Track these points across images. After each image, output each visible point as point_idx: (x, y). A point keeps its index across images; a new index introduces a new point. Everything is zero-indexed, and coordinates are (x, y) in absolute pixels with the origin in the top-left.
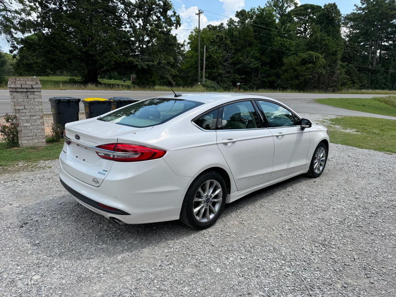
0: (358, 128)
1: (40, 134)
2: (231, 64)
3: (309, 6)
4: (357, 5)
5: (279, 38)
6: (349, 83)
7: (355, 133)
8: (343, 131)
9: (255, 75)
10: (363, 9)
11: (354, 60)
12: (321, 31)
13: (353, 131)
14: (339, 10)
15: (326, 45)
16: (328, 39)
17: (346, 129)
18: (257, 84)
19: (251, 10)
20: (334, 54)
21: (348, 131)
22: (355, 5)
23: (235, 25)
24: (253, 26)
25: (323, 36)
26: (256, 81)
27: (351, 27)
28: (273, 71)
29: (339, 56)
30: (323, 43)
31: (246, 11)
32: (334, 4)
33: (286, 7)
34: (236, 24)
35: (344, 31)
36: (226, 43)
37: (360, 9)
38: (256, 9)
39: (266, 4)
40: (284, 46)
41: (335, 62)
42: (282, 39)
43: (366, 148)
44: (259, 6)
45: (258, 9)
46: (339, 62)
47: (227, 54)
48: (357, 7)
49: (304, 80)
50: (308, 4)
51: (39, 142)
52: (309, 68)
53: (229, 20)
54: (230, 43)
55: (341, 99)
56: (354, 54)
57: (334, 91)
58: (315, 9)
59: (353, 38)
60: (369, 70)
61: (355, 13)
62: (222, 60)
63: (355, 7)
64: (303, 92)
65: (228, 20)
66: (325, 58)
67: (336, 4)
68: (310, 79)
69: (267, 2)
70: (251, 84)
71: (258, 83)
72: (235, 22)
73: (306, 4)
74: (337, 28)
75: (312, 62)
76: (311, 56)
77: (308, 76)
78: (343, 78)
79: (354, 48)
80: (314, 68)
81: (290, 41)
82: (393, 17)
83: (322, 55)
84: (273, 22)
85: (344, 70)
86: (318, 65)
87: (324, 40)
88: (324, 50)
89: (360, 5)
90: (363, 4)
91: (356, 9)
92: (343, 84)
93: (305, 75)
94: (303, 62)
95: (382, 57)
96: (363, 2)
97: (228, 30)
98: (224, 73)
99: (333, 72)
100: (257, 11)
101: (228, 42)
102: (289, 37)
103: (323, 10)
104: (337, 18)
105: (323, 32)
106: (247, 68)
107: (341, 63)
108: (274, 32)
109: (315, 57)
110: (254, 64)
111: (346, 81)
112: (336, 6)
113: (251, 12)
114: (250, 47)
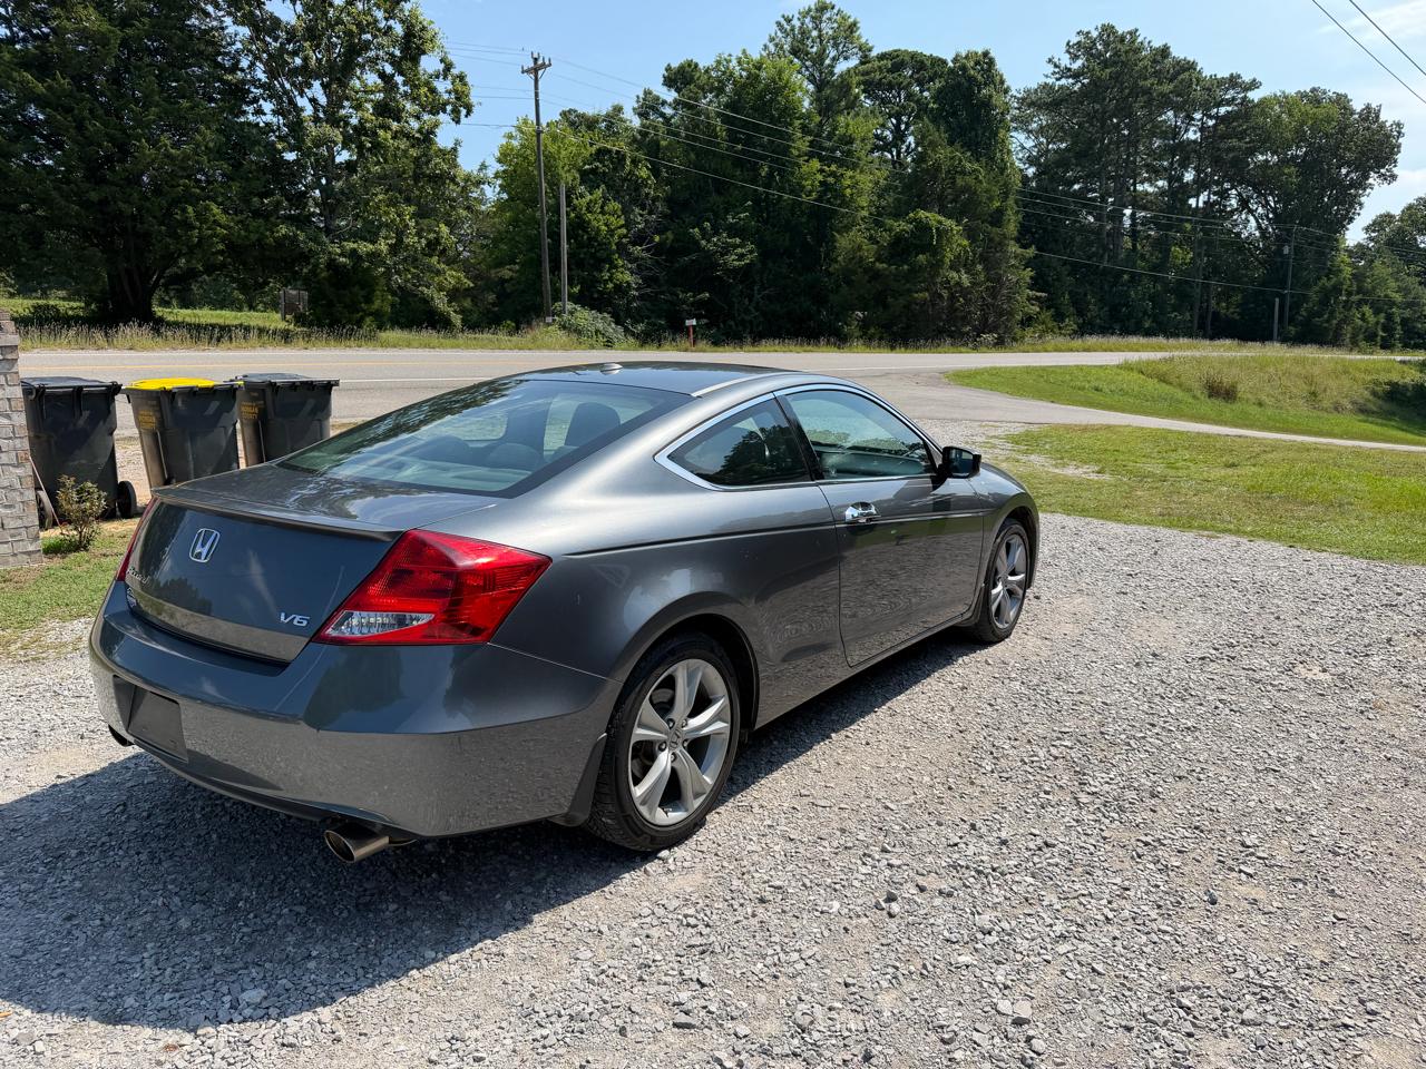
0: (1100, 461)
1: (19, 523)
2: (657, 251)
3: (907, 58)
4: (1056, 60)
5: (815, 164)
6: (1047, 315)
7: (1094, 477)
8: (1056, 471)
9: (741, 291)
10: (1076, 75)
11: (1056, 241)
12: (951, 143)
13: (1086, 473)
14: (1002, 76)
15: (967, 189)
16: (975, 170)
17: (1064, 465)
18: (751, 322)
19: (719, 62)
20: (997, 218)
21: (1070, 471)
22: (1050, 61)
23: (662, 115)
24: (726, 120)
25: (960, 160)
26: (747, 311)
27: (1041, 130)
28: (802, 279)
29: (1012, 228)
30: (960, 181)
31: (701, 66)
32: (986, 54)
33: (834, 59)
34: (668, 111)
35: (1020, 144)
36: (638, 177)
37: (1066, 73)
38: (734, 63)
39: (765, 46)
40: (834, 191)
41: (999, 245)
42: (826, 168)
43: (1138, 522)
44: (744, 52)
45: (740, 63)
46: (1014, 248)
47: (640, 216)
48: (1056, 66)
49: (904, 307)
50: (903, 49)
51: (15, 555)
52: (921, 269)
53: (642, 96)
54: (649, 178)
55: (1028, 370)
56: (1053, 219)
57: (1000, 344)
58: (924, 67)
59: (1050, 168)
60: (1105, 273)
61: (1052, 87)
62: (625, 236)
63: (1051, 68)
64: (903, 349)
65: (638, 97)
66: (970, 234)
67: (992, 54)
68: (924, 304)
69: (768, 37)
70: (732, 323)
71: (755, 317)
72: (664, 103)
73: (895, 51)
74: (1001, 135)
75: (927, 248)
76: (923, 228)
77: (916, 295)
78: (1025, 300)
79: (1055, 200)
80: (936, 266)
81: (850, 173)
82: (1165, 103)
83: (959, 223)
84: (789, 111)
85: (1028, 273)
86: (949, 256)
87: (963, 173)
88: (963, 206)
89: (1065, 61)
90: (1075, 58)
91: (1054, 73)
92: (1028, 321)
93: (909, 291)
94: (900, 249)
95: (1139, 232)
96: (1073, 50)
97: (640, 132)
98: (636, 284)
99: (998, 279)
100: (738, 68)
101: (644, 173)
102: (848, 162)
103: (952, 71)
104: (998, 100)
105: (957, 145)
106: (715, 266)
107: (1019, 251)
108: (798, 144)
109: (937, 229)
110: (741, 256)
111: (1038, 309)
112: (991, 62)
113: (716, 69)
114: (719, 193)
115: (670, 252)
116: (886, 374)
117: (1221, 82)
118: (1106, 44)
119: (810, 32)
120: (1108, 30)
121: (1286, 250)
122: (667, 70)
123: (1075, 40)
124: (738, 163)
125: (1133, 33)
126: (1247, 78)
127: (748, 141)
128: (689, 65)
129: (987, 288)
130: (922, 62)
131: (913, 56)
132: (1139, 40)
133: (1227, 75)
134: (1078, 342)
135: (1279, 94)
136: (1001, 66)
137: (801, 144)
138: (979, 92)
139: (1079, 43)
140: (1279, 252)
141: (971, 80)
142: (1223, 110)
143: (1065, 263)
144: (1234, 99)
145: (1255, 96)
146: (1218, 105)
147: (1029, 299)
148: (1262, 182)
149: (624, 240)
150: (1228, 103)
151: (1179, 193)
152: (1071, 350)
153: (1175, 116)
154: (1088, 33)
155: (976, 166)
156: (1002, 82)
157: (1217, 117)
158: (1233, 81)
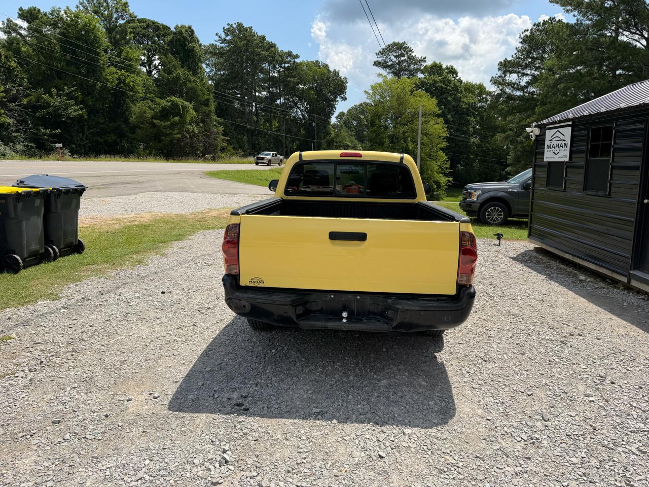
2: (25, 107)
3: (151, 23)
4: (219, 34)
5: (113, 69)
6: (230, 148)
9: (78, 130)
10: (229, 42)
11: (227, 115)
12: (182, 67)
14: (197, 38)
15: (192, 89)
16: (195, 80)
18: (84, 145)
19: (53, 11)
20: (206, 103)
22: (217, 34)
23: (21, 35)
24: (59, 40)
25: (188, 75)
26: (81, 140)
27: (215, 65)
28: (111, 125)
29: (213, 107)
30: (189, 85)
31: (42, 11)
32: (190, 27)
33: (116, 19)
34: (23, 32)
35: (207, 69)
36: (10, 66)
37: (224, 41)
38: (62, 12)
39: (77, 6)
40: (124, 83)
41: (208, 115)
42: (118, 71)
44: (67, 8)
45: (66, 13)
46: (214, 117)
47: (14, 87)
48: (219, 37)
49: (170, 141)
50: (148, 18)
52: (176, 124)
53: (6, 21)
54: (17, 67)
56: (226, 105)
57: (214, 160)
58: (159, 29)
59: (220, 84)
60: (248, 130)
61: (216, 46)
62: (4, 97)
63: (217, 38)
65: (3, 22)
66: (195, 109)
67: (193, 28)
68: (179, 140)
69: (78, 2)
70: (74, 146)
71: (86, 143)
72: (21, 27)
73: (144, 19)
74: (200, 65)
75: (178, 114)
76: (175, 105)
77: (175, 136)
78: (221, 140)
79: (226, 96)
80: (183, 123)
81: (132, 75)
82: (265, 59)
83: (191, 103)
84: (96, 40)
85: (221, 129)
86: (188, 118)
87: (190, 81)
88: (191, 96)
89: (223, 36)
90: (227, 35)
91: (219, 40)
92: (223, 150)
93: (171, 133)
94: (165, 114)
95: (259, 113)
96: (227, 31)
97: (7, 42)
98: (14, 123)
99: (209, 131)
100: (65, 15)
101: (13, 64)
102: (130, 69)
103: (175, 33)
104: (197, 49)
105: (185, 68)
106: (60, 116)
107: (217, 118)
108: (103, 58)
109: (182, 106)
110: (75, 111)
111: (226, 145)
112: (193, 32)
113: (52, 14)
114: (60, 78)
115: (34, 107)
116: (179, 173)
117: (285, 54)
118: (240, 32)
119: (103, 3)
120: (240, 26)
121: (314, 124)
122: (20, 10)
123: (227, 27)
124: (69, 63)
125: (250, 28)
126: (294, 53)
127: (74, 53)
128: (35, 10)
129: (205, 135)
130: (159, 27)
131: (153, 23)
132: (253, 31)
133: (287, 51)
134: (245, 160)
135: (305, 61)
136: (197, 34)
137: (104, 59)
138: (189, 44)
139: (229, 28)
140: (310, 125)
141: (185, 38)
142: (287, 65)
143: (232, 124)
144: (290, 61)
145: (297, 60)
146: (285, 63)
147: (223, 140)
148: (302, 96)
149: (4, 100)
150: (288, 62)
151: (273, 97)
152: (244, 163)
153: (269, 65)
154: (232, 25)
155: (195, 78)
156: (198, 41)
157: (284, 68)
158: (289, 54)
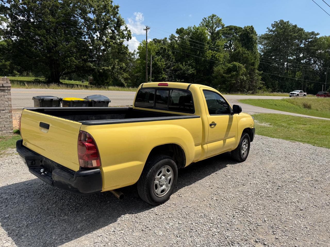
0: (271, 122)
1: (8, 126)
2: (172, 70)
3: (233, 27)
4: (269, 28)
5: (210, 51)
6: (265, 87)
7: (268, 126)
8: (260, 124)
9: (192, 80)
10: (274, 32)
11: (268, 70)
12: (242, 47)
13: (267, 125)
14: (255, 32)
15: (246, 57)
16: (248, 53)
17: (262, 123)
19: (188, 28)
20: (253, 64)
21: (263, 124)
22: (267, 28)
23: (175, 40)
24: (190, 41)
25: (244, 51)
27: (265, 44)
28: (206, 77)
29: (256, 66)
30: (244, 56)
31: (185, 29)
32: (252, 26)
33: (216, 28)
34: (177, 39)
35: (260, 48)
36: (169, 54)
37: (271, 31)
38: (192, 28)
39: (200, 24)
40: (214, 57)
41: (253, 70)
42: (213, 52)
43: (276, 138)
44: (194, 26)
45: (193, 28)
46: (257, 71)
47: (169, 62)
48: (269, 29)
49: (230, 84)
50: (232, 25)
51: (7, 133)
52: (234, 75)
53: (171, 35)
54: (171, 54)
55: (259, 100)
56: (267, 65)
57: (253, 94)
59: (267, 53)
60: (280, 78)
61: (268, 34)
62: (165, 67)
63: (268, 30)
64: (229, 94)
65: (170, 36)
66: (246, 68)
67: (253, 26)
68: (234, 84)
72: (176, 37)
73: (230, 26)
74: (255, 45)
75: (236, 70)
76: (235, 66)
77: (232, 82)
78: (259, 83)
79: (267, 60)
80: (237, 75)
81: (219, 53)
82: (295, 38)
83: (243, 65)
84: (205, 39)
85: (260, 77)
86: (241, 72)
87: (245, 54)
88: (245, 61)
89: (271, 28)
90: (273, 27)
91: (268, 31)
92: (260, 88)
93: (231, 80)
94: (229, 71)
95: (289, 68)
96: (273, 26)
97: (170, 44)
98: (167, 78)
99: (252, 78)
100: (193, 29)
101: (170, 53)
102: (218, 51)
103: (243, 30)
104: (254, 37)
105: (244, 47)
106: (185, 74)
107: (258, 72)
108: (206, 47)
109: (238, 66)
110: (191, 71)
111: (262, 86)
112: (253, 29)
113: (188, 29)
114: (187, 57)
115: (175, 70)
117: (309, 33)
118: (281, 25)
119: (210, 21)
120: (282, 21)
121: (325, 73)
122: (177, 30)
123: (274, 23)
124: (192, 50)
125: (288, 22)
126: (316, 32)
127: (195, 46)
128: (182, 29)
129: (250, 80)
130: (237, 28)
131: (235, 27)
132: (289, 23)
133: (311, 32)
134: (272, 94)
135: (324, 36)
136: (255, 29)
137: (207, 46)
138: (250, 35)
139: (275, 24)
140: (323, 74)
141: (248, 33)
142: (310, 40)
143: (270, 75)
144: (313, 37)
145: (318, 37)
146: (309, 39)
147: (261, 83)
148: (320, 57)
149: (165, 68)
150: (311, 38)
151: (299, 59)
152: (270, 96)
153: (298, 41)
154: (277, 22)
155: (248, 52)
156: (255, 33)
157: (308, 42)
158: (313, 33)
